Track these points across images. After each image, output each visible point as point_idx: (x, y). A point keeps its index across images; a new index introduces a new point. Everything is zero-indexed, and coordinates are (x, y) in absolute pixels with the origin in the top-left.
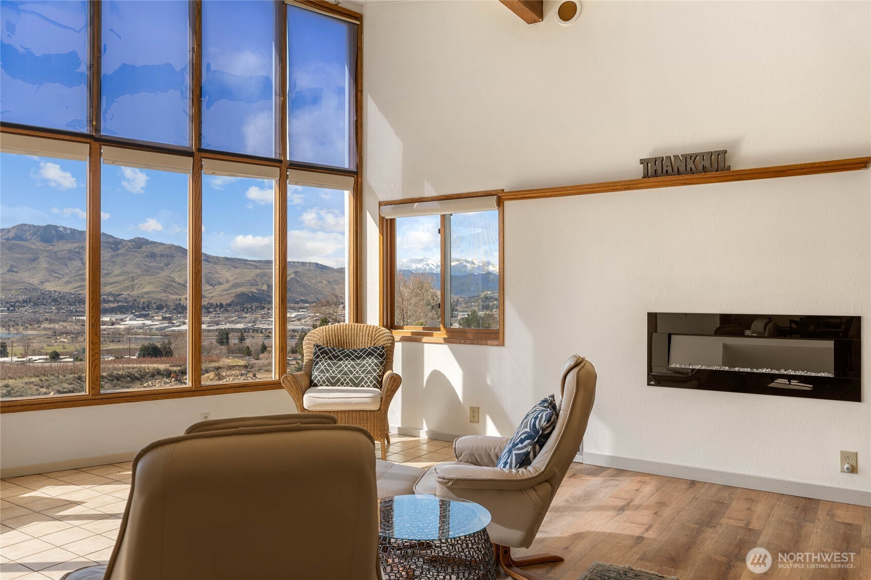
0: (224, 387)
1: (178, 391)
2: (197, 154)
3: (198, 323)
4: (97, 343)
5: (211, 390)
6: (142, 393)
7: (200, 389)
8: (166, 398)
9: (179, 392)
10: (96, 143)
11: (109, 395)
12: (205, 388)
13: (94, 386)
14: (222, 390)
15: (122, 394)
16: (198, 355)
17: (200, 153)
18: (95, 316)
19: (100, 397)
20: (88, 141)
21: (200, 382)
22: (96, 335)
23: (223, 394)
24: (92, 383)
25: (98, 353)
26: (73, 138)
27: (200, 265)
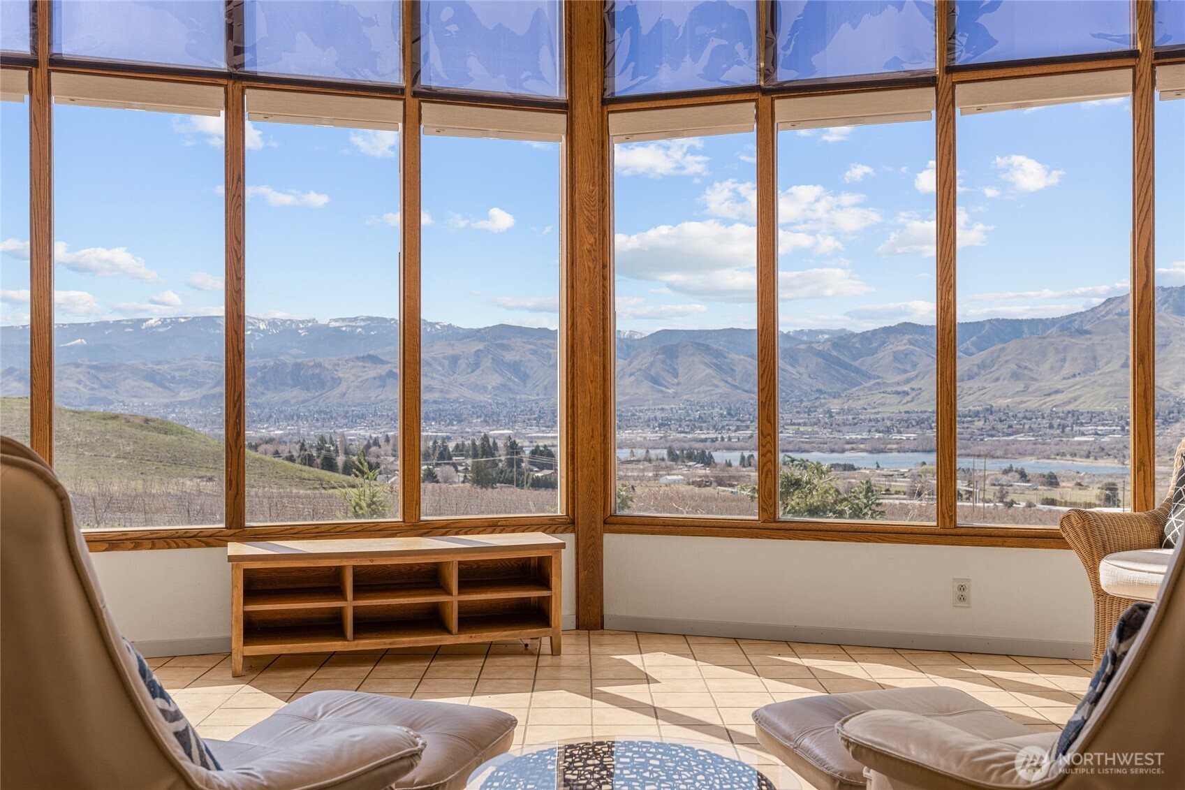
0: (1001, 534)
1: (909, 531)
2: (945, 81)
3: (948, 404)
4: (769, 435)
5: (975, 535)
6: (845, 527)
7: (952, 531)
8: (884, 541)
9: (911, 533)
10: (766, 98)
11: (789, 524)
12: (963, 531)
13: (765, 507)
14: (998, 539)
15: (810, 525)
16: (948, 467)
17: (950, 75)
18: (767, 389)
19: (774, 525)
20: (754, 96)
21: (953, 518)
22: (769, 421)
23: (998, 546)
24: (763, 501)
25: (771, 452)
26: (731, 98)
27: (952, 292)
